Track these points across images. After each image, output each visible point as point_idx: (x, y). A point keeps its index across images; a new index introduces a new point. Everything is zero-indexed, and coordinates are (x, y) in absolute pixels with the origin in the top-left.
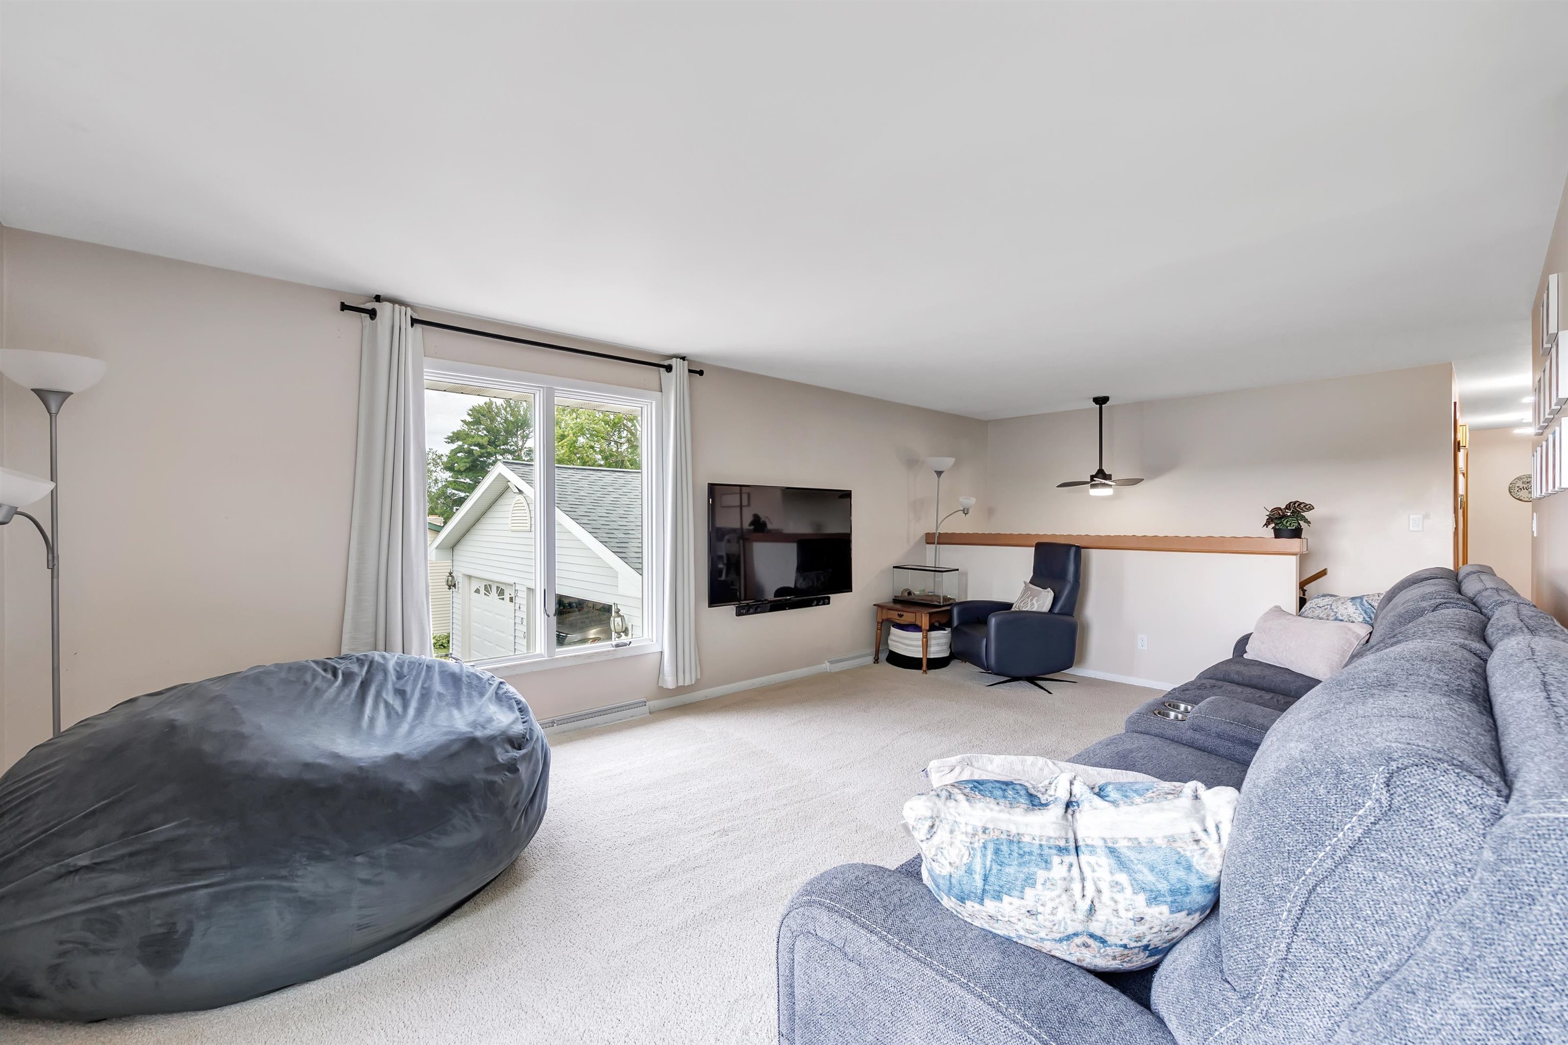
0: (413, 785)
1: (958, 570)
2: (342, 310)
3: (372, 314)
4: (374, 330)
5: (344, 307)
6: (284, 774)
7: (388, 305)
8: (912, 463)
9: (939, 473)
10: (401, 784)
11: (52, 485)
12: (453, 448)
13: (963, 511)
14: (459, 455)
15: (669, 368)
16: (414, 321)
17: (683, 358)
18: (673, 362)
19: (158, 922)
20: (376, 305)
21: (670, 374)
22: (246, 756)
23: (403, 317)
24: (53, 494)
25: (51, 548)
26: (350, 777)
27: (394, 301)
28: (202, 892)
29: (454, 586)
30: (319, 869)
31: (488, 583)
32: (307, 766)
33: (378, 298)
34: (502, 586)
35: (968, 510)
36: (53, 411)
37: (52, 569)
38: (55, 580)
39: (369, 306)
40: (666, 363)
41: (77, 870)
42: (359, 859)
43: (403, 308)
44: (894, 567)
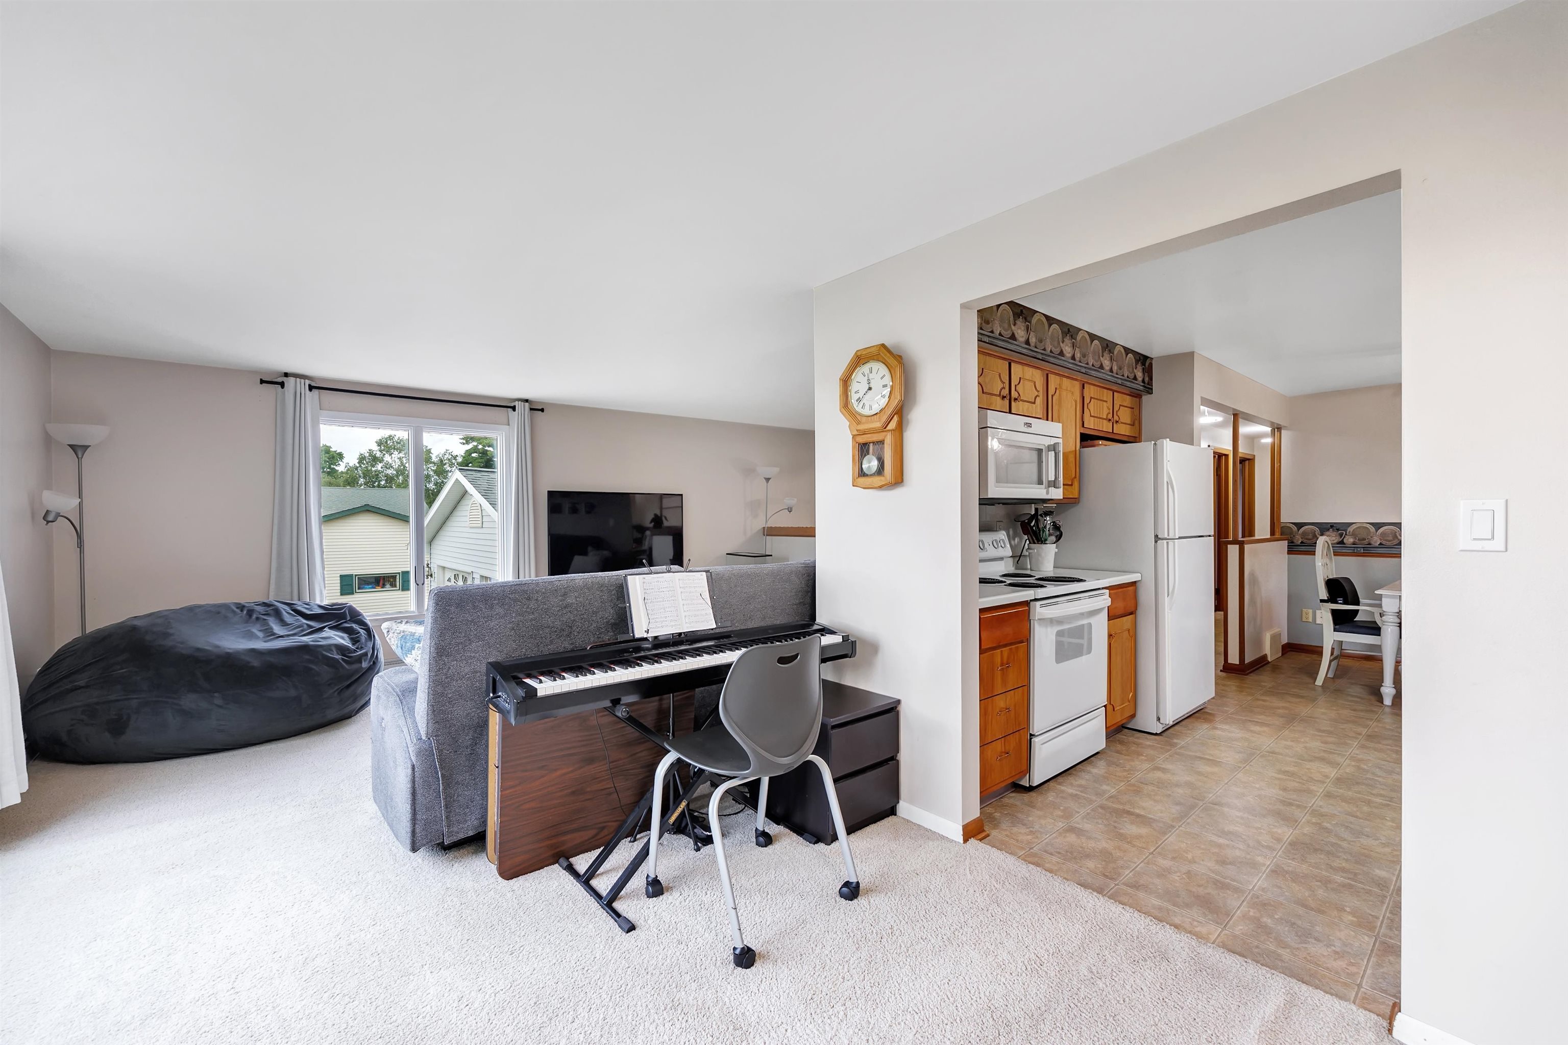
0: (256, 663)
1: (771, 555)
2: (261, 383)
3: (282, 385)
4: (284, 394)
5: (262, 382)
6: (184, 652)
7: (292, 379)
8: (749, 471)
9: (768, 480)
10: (249, 662)
11: (80, 500)
12: (467, 449)
13: (788, 509)
14: (474, 455)
15: (514, 408)
16: (311, 388)
17: (527, 401)
18: (516, 403)
19: (114, 713)
20: (284, 379)
21: (514, 412)
22: (168, 643)
23: (303, 385)
24: (80, 504)
25: (79, 536)
26: (219, 656)
27: (296, 376)
28: (135, 701)
29: (431, 576)
30: (192, 696)
31: (456, 573)
32: (198, 650)
33: (286, 375)
34: (466, 575)
35: (791, 508)
36: (80, 456)
37: (80, 548)
38: (82, 554)
39: (280, 380)
40: (512, 405)
41: (80, 688)
42: (216, 695)
43: (303, 380)
44: (727, 554)
